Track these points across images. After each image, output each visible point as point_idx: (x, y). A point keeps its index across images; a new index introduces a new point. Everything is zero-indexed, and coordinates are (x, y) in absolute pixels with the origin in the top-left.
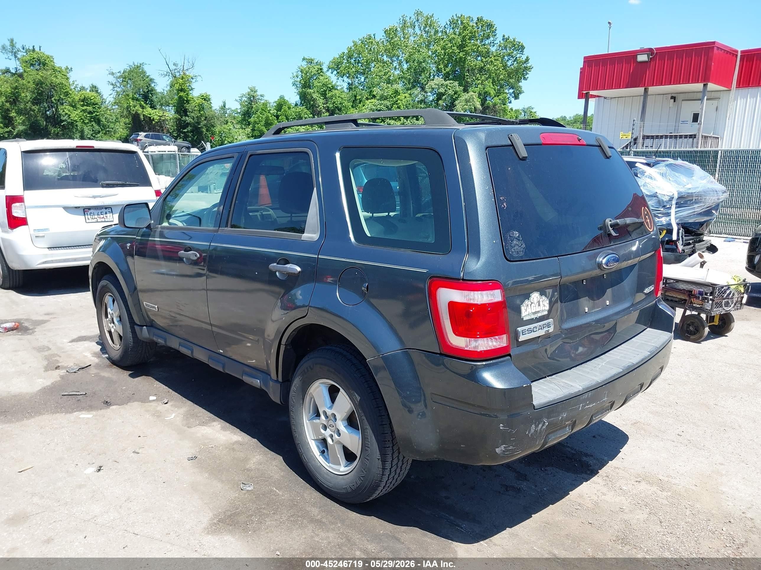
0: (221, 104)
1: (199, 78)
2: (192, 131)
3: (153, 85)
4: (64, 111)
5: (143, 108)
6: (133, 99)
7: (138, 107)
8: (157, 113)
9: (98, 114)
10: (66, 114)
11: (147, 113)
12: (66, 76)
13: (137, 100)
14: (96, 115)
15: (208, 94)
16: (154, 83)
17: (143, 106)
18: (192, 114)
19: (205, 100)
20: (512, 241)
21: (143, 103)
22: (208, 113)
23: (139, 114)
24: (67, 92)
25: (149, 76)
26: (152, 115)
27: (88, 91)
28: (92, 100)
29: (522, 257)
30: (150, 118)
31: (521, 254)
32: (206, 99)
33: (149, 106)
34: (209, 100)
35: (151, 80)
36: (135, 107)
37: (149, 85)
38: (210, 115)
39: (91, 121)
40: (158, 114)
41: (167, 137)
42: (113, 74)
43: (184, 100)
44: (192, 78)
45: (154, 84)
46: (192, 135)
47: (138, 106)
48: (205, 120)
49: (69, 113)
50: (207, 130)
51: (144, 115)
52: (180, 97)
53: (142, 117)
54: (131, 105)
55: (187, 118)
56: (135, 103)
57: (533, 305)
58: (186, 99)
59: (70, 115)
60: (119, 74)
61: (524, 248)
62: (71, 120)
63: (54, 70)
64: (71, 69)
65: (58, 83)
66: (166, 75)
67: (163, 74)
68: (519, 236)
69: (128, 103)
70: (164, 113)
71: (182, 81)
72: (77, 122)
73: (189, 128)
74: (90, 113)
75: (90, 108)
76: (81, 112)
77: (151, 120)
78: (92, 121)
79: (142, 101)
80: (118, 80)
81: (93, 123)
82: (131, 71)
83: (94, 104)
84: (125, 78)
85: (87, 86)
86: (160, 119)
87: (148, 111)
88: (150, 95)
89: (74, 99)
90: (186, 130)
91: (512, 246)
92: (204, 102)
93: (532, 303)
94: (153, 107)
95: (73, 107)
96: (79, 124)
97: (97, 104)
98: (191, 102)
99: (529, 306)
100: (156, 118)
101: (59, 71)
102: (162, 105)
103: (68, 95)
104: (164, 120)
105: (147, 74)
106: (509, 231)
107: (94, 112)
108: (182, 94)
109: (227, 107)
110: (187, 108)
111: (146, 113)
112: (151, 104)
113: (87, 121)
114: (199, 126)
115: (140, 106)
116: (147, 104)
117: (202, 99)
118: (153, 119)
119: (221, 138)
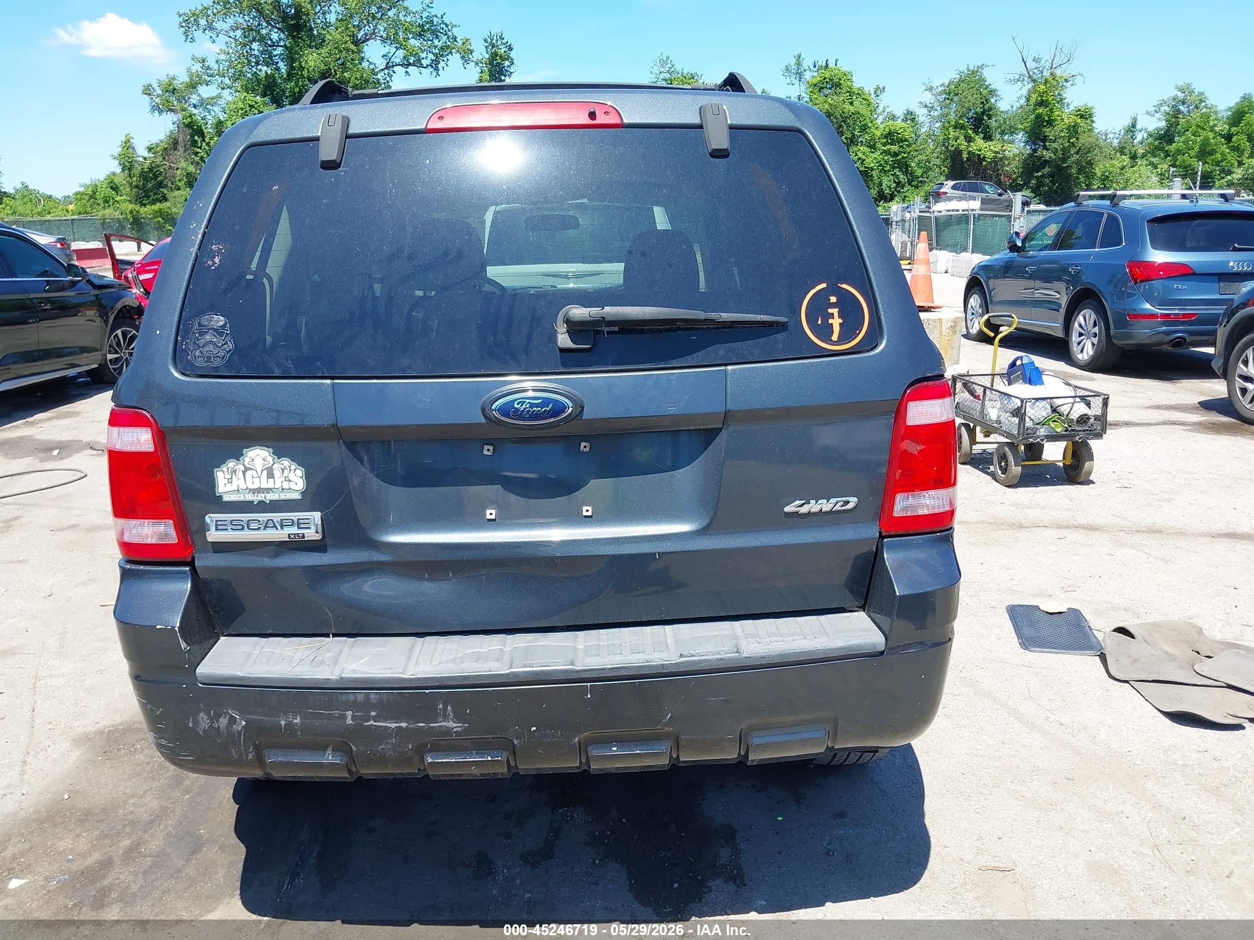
0: (1128, 122)
1: (1078, 80)
2: (1051, 175)
3: (993, 100)
4: (856, 155)
5: (969, 139)
6: (955, 127)
7: (962, 140)
8: (992, 147)
9: (906, 155)
10: (860, 159)
11: (975, 148)
12: (868, 100)
13: (962, 127)
14: (903, 158)
15: (1090, 105)
16: (997, 96)
17: (970, 137)
18: (1054, 145)
19: (1082, 117)
20: (202, 334)
21: (970, 132)
22: (1084, 140)
23: (961, 151)
24: (865, 125)
25: (990, 85)
26: (983, 152)
27: (900, 120)
28: (900, 134)
29: (216, 369)
30: (979, 155)
31: (218, 363)
32: (1085, 115)
33: (982, 135)
34: (1091, 116)
35: (992, 92)
36: (956, 139)
37: (986, 101)
38: (1086, 144)
39: (894, 168)
40: (994, 149)
41: (991, 186)
42: (930, 89)
43: (1043, 120)
44: (1066, 81)
45: (995, 98)
46: (1051, 181)
47: (962, 138)
48: (1077, 153)
49: (864, 157)
50: (1080, 171)
51: (969, 153)
52: (1039, 116)
53: (965, 156)
54: (950, 136)
55: (1045, 152)
56: (957, 134)
57: (249, 474)
58: (1046, 118)
59: (864, 160)
60: (940, 89)
61: (228, 352)
62: (865, 167)
63: (851, 93)
64: (884, 88)
65: (852, 113)
66: (1018, 81)
67: (1012, 79)
68: (224, 326)
69: (945, 135)
70: (1003, 146)
71: (1044, 87)
72: (872, 170)
73: (1047, 170)
74: (896, 154)
75: (895, 148)
76: (881, 154)
77: (981, 159)
78: (896, 168)
79: (971, 128)
80: (938, 97)
81: (897, 171)
82: (961, 81)
83: (902, 141)
84: (950, 93)
85: (899, 113)
86: (996, 157)
87: (979, 144)
88: (986, 118)
89: (874, 135)
90: (1039, 174)
91: (198, 345)
92: (1079, 121)
93: (247, 469)
94: (988, 138)
95: (870, 147)
96: (875, 173)
97: (906, 140)
98: (1056, 123)
99: (240, 475)
100: (990, 155)
101: (858, 94)
102: (1003, 133)
103: (865, 129)
104: (1001, 159)
105: (987, 83)
106: (202, 313)
107: (900, 152)
108: (1040, 110)
109: (1138, 127)
110: (1046, 134)
111: (973, 148)
112: (985, 133)
113: (888, 168)
114: (1064, 165)
115: (966, 137)
116: (977, 133)
117: (1077, 116)
118: (984, 157)
119: (1104, 184)
